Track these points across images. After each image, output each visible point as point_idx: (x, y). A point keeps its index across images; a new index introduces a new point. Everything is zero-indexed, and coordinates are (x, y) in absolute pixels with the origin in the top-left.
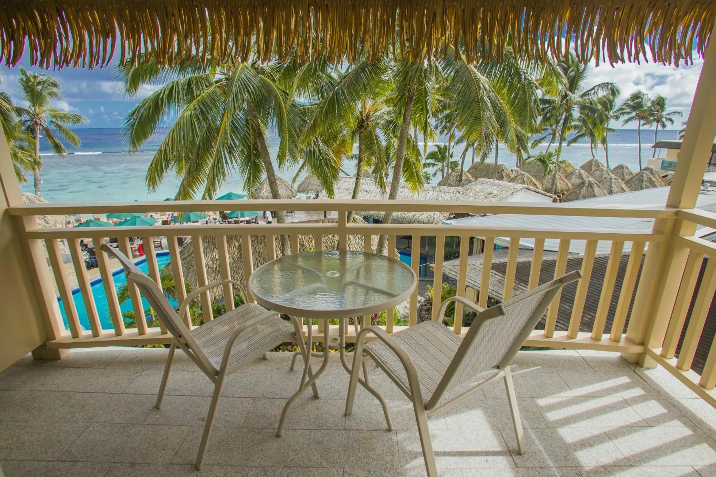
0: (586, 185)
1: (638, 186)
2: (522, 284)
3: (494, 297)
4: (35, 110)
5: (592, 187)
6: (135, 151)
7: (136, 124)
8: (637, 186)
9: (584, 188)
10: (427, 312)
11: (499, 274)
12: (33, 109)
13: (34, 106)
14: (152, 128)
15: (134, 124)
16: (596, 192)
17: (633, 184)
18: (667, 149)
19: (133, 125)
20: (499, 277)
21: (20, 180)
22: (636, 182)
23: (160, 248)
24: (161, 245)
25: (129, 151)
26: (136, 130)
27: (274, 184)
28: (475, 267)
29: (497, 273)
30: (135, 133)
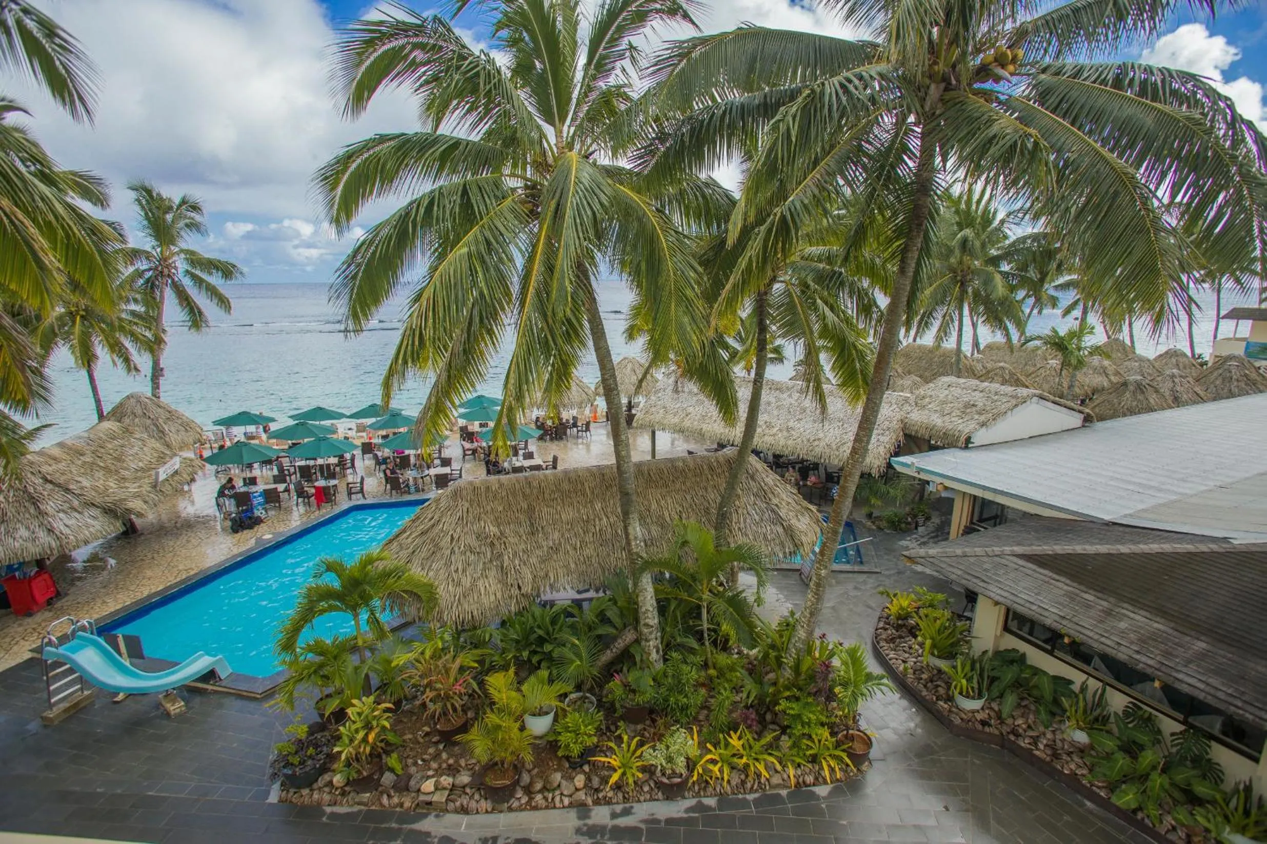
0: (1131, 388)
1: (1223, 389)
2: (1125, 605)
3: (1072, 632)
4: (162, 252)
5: (1143, 392)
6: (358, 331)
7: (360, 274)
8: (1220, 391)
9: (1128, 394)
10: (892, 645)
11: (1063, 579)
12: (159, 250)
13: (161, 245)
14: (389, 283)
15: (356, 274)
16: (1152, 401)
17: (1212, 386)
18: (1250, 322)
19: (354, 277)
20: (1066, 587)
21: (129, 370)
22: (1218, 382)
23: (360, 495)
24: (362, 489)
25: (346, 331)
26: (360, 287)
27: (615, 392)
28: (1004, 561)
29: (1057, 577)
30: (357, 294)
